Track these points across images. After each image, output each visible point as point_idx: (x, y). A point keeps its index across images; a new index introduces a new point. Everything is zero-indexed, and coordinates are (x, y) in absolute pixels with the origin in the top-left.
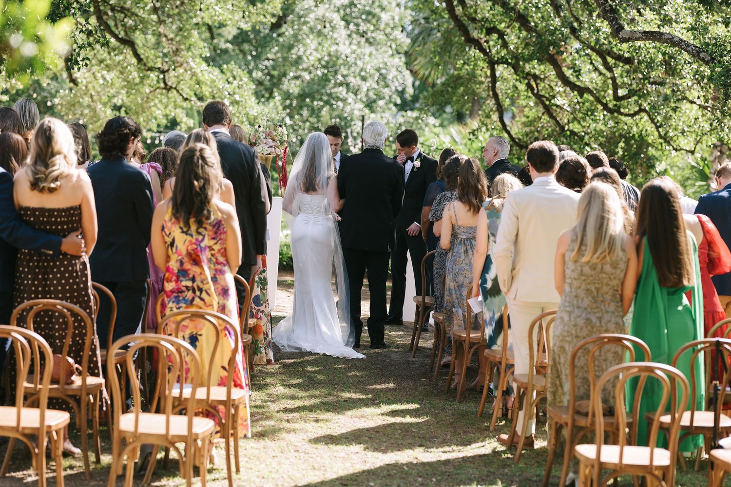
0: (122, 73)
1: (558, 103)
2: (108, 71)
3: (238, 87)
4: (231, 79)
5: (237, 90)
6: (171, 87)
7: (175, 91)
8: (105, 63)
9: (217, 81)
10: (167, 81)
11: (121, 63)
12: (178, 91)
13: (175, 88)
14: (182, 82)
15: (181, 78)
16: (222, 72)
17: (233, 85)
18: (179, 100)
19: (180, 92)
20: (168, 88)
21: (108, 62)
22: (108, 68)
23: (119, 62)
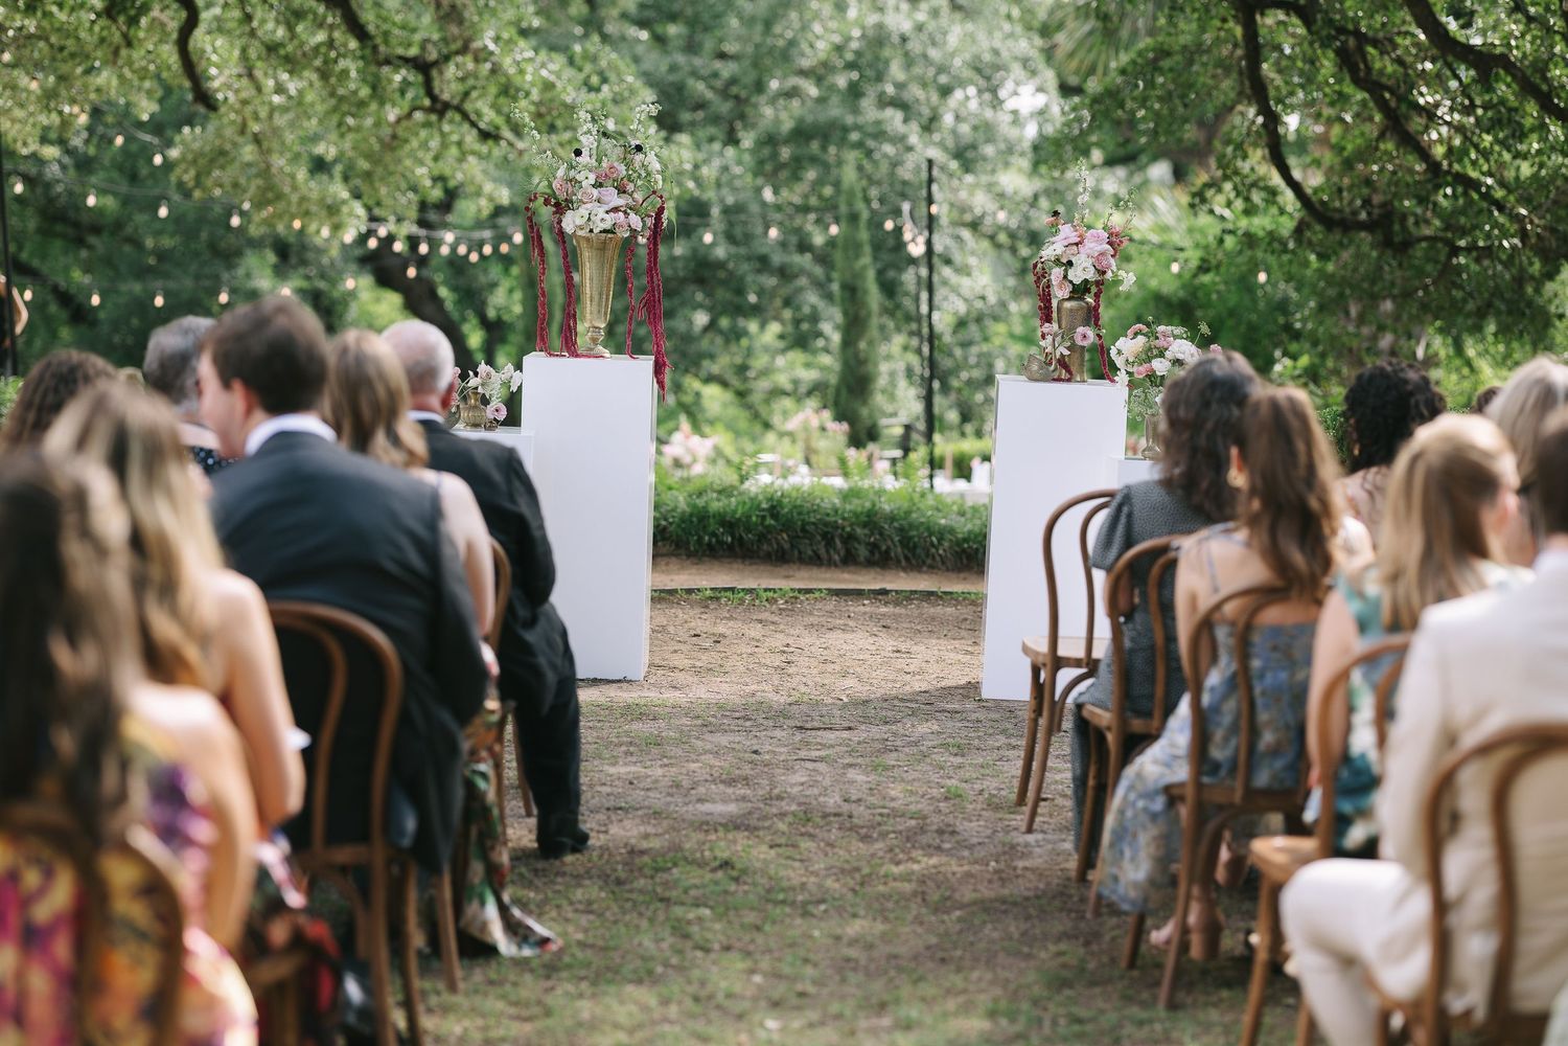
0: (324, 75)
1: (1421, 101)
2: (291, 72)
3: (615, 101)
4: (595, 80)
5: (610, 107)
6: (446, 106)
7: (458, 117)
8: (282, 52)
9: (559, 85)
10: (437, 91)
11: (323, 50)
12: (465, 116)
13: (459, 109)
14: (474, 94)
15: (471, 82)
16: (571, 62)
17: (601, 96)
18: (471, 138)
19: (473, 117)
20: (439, 108)
21: (290, 48)
22: (292, 64)
23: (316, 49)
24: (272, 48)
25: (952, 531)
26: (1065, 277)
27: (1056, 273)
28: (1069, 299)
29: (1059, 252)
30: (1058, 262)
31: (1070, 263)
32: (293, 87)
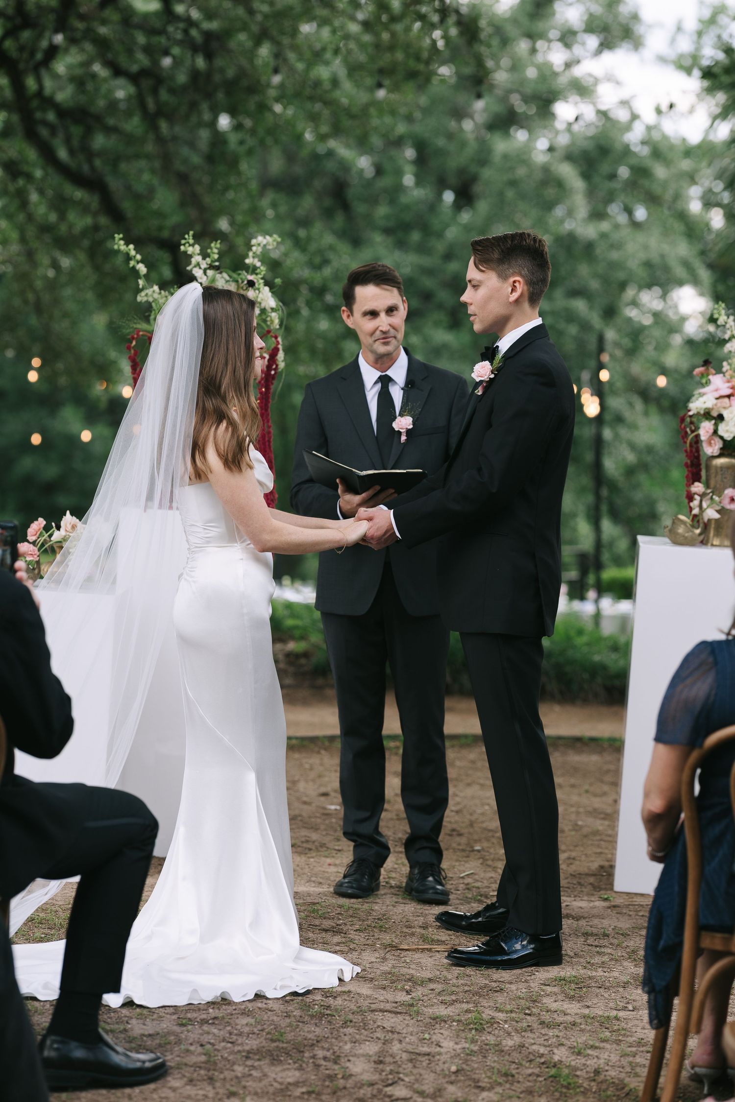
24: (45, 229)
25: (604, 667)
26: (715, 432)
27: (705, 428)
28: (720, 456)
29: (709, 405)
30: (707, 415)
31: (721, 418)
32: (66, 262)
